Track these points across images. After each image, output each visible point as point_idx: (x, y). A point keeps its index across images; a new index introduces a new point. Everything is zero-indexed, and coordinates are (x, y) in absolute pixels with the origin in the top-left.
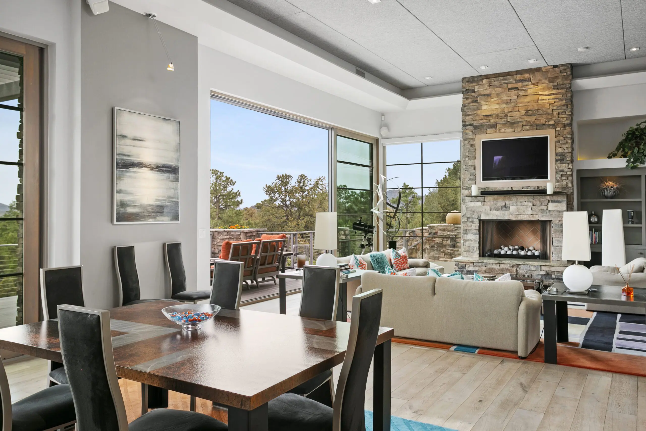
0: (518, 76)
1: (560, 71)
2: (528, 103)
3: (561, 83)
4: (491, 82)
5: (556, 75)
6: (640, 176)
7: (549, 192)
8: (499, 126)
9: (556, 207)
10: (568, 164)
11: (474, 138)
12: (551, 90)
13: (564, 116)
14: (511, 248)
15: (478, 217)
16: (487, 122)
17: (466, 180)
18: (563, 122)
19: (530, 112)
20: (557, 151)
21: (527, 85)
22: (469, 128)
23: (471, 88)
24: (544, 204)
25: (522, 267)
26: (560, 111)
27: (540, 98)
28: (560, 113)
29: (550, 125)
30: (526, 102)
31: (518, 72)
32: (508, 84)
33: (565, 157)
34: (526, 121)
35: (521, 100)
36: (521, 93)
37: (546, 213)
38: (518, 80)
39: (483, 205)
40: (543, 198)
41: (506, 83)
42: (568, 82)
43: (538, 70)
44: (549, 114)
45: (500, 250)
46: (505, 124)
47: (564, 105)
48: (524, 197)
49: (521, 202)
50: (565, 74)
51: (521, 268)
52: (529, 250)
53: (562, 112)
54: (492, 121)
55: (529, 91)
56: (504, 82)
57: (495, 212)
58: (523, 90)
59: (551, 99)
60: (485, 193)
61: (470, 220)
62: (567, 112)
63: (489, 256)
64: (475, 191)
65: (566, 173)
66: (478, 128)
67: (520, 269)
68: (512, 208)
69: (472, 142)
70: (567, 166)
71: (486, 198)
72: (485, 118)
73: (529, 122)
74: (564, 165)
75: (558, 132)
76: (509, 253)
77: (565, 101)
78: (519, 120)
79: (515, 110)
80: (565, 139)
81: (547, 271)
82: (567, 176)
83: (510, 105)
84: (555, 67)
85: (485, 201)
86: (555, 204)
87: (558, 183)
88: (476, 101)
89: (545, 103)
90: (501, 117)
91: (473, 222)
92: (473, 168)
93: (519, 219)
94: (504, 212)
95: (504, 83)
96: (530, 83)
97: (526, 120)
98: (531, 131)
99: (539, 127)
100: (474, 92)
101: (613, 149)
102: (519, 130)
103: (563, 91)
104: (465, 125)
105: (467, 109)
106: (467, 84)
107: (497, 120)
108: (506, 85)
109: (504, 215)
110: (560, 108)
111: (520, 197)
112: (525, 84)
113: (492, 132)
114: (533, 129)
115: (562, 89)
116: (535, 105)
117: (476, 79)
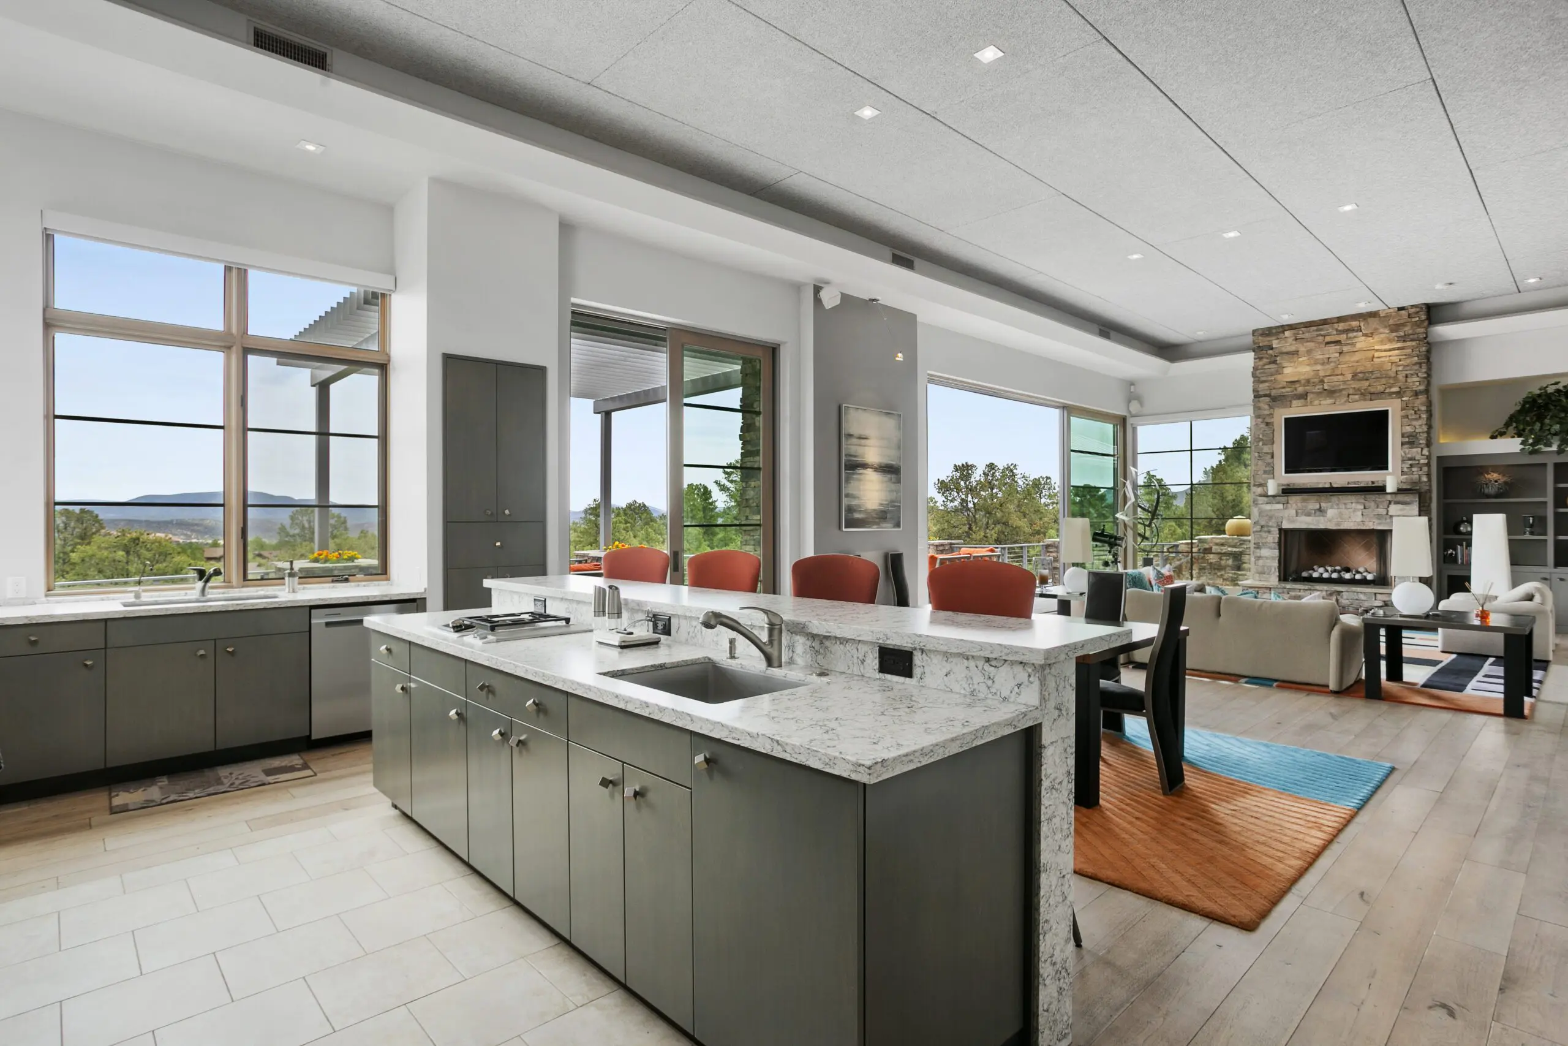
0: (1342, 324)
1: (1410, 314)
2: (1357, 362)
3: (1410, 332)
4: (1298, 334)
5: (1402, 322)
6: (1545, 465)
7: (1390, 489)
8: (1310, 396)
9: (1401, 510)
10: (1422, 448)
11: (1271, 414)
12: (1394, 342)
13: (1416, 379)
14: (1329, 569)
15: (1278, 525)
16: (1292, 391)
17: (1259, 473)
18: (1415, 389)
19: (1361, 375)
20: (1404, 431)
21: (1355, 337)
22: (1263, 400)
23: (1266, 343)
24: (1381, 507)
25: (1345, 595)
26: (1408, 372)
27: (1377, 354)
28: (1409, 376)
29: (1393, 393)
30: (1354, 362)
31: (1340, 319)
32: (1325, 336)
33: (1417, 438)
34: (1354, 388)
35: (1347, 358)
36: (1345, 349)
37: (1386, 519)
38: (1340, 331)
39: (1286, 508)
40: (1380, 498)
41: (1322, 336)
42: (1422, 330)
43: (1374, 315)
44: (1390, 377)
45: (1311, 572)
46: (1320, 393)
47: (1416, 364)
48: (1349, 497)
49: (1345, 504)
50: (1417, 319)
51: (1345, 597)
52: (1358, 572)
53: (1412, 375)
54: (1300, 390)
55: (1359, 346)
56: (1318, 333)
57: (1304, 518)
58: (1349, 344)
59: (1394, 356)
60: (1288, 491)
61: (1266, 529)
62: (1419, 374)
63: (1295, 580)
64: (1272, 488)
65: (1417, 462)
66: (1277, 400)
67: (1342, 597)
68: (1331, 513)
69: (1268, 420)
70: (1420, 451)
71: (1289, 498)
72: (1288, 386)
73: (1358, 389)
74: (1415, 450)
75: (1405, 403)
76: (1325, 575)
77: (1416, 358)
78: (1342, 387)
79: (1336, 373)
80: (1418, 412)
81: (1384, 601)
82: (1420, 466)
83: (1327, 367)
84: (1400, 309)
85: (1288, 503)
86: (1400, 506)
87: (1405, 477)
88: (1275, 362)
89: (1384, 361)
90: (1314, 383)
91: (1269, 532)
92: (1270, 456)
93: (1342, 527)
94: (1317, 518)
95: (1318, 336)
96: (1361, 333)
97: (1353, 386)
98: (1362, 402)
99: (1375, 396)
100: (1272, 349)
101: (1500, 424)
102: (1343, 401)
103: (1414, 343)
104: (1257, 396)
105: (1260, 373)
106: (1260, 338)
107: (1308, 388)
108: (1321, 338)
109: (1318, 522)
110: (1408, 368)
111: (1344, 497)
112: (1351, 335)
113: (1300, 405)
114: (1365, 400)
115: (1412, 340)
116: (1368, 365)
117: (1274, 331)
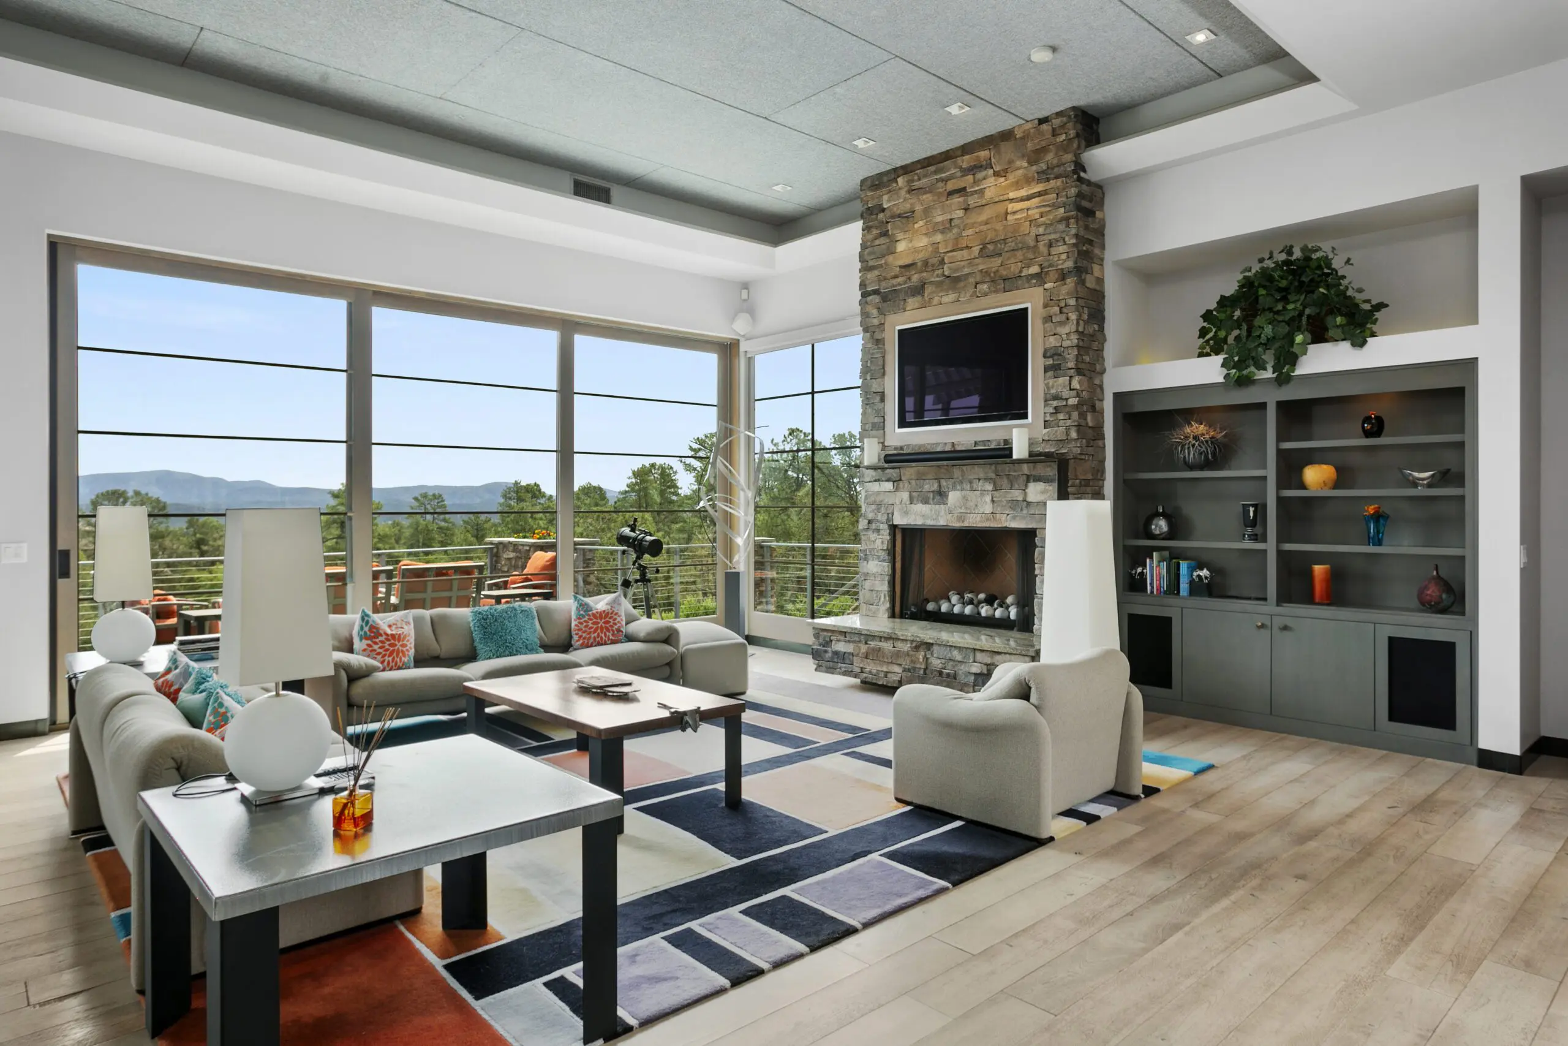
0: (967, 157)
1: (1054, 130)
2: (987, 223)
3: (1055, 161)
4: (913, 181)
5: (1044, 144)
6: (1263, 406)
7: (1020, 451)
8: (929, 289)
9: (1042, 492)
10: (1071, 377)
11: (881, 325)
12: (1033, 184)
13: (1062, 249)
14: (968, 596)
15: (888, 520)
16: (905, 283)
17: (867, 427)
18: (1060, 267)
19: (991, 247)
20: (1047, 345)
21: (983, 179)
22: (871, 300)
23: (876, 201)
24: (1016, 486)
26: (1052, 237)
27: (1011, 207)
28: (1053, 243)
29: (1033, 276)
30: (981, 224)
31: (966, 149)
32: (945, 180)
33: (1064, 358)
34: (981, 271)
35: (973, 218)
36: (972, 201)
37: (1022, 510)
38: (965, 169)
39: (896, 489)
40: (1015, 471)
41: (942, 181)
42: (1071, 157)
43: (1006, 136)
44: (1028, 248)
45: (942, 602)
46: (940, 282)
47: (1060, 221)
48: (976, 468)
49: (970, 482)
50: (1063, 137)
52: (1003, 605)
53: (1057, 241)
54: (916, 279)
55: (989, 194)
56: (938, 177)
57: (920, 508)
58: (976, 192)
59: (1033, 208)
60: (894, 459)
61: (873, 526)
62: (1067, 239)
63: (914, 617)
64: (870, 453)
65: (1064, 403)
66: (888, 299)
67: (932, 654)
68: (954, 497)
69: (878, 336)
70: (1068, 383)
71: (902, 471)
72: (901, 273)
73: (986, 272)
74: (1061, 380)
75: (1048, 294)
76: (957, 609)
77: (1062, 210)
78: (966, 271)
79: (959, 246)
80: (1064, 310)
82: (1068, 409)
83: (950, 235)
84: (1042, 121)
85: (900, 480)
86: (1036, 486)
87: (1047, 430)
88: (885, 234)
89: (1021, 219)
90: (932, 265)
91: (878, 530)
92: (878, 399)
93: (966, 524)
94: (937, 506)
95: (938, 180)
96: (991, 172)
97: (981, 267)
98: (994, 295)
99: (1007, 283)
100: (883, 210)
102: (968, 295)
103: (1059, 182)
104: (865, 294)
105: (869, 254)
106: (870, 194)
107: (925, 274)
108: (940, 184)
109: (938, 513)
110: (1051, 229)
111: (969, 468)
112: (980, 175)
113: (917, 305)
114: (996, 291)
115: (1057, 178)
116: (999, 226)
117: (885, 179)
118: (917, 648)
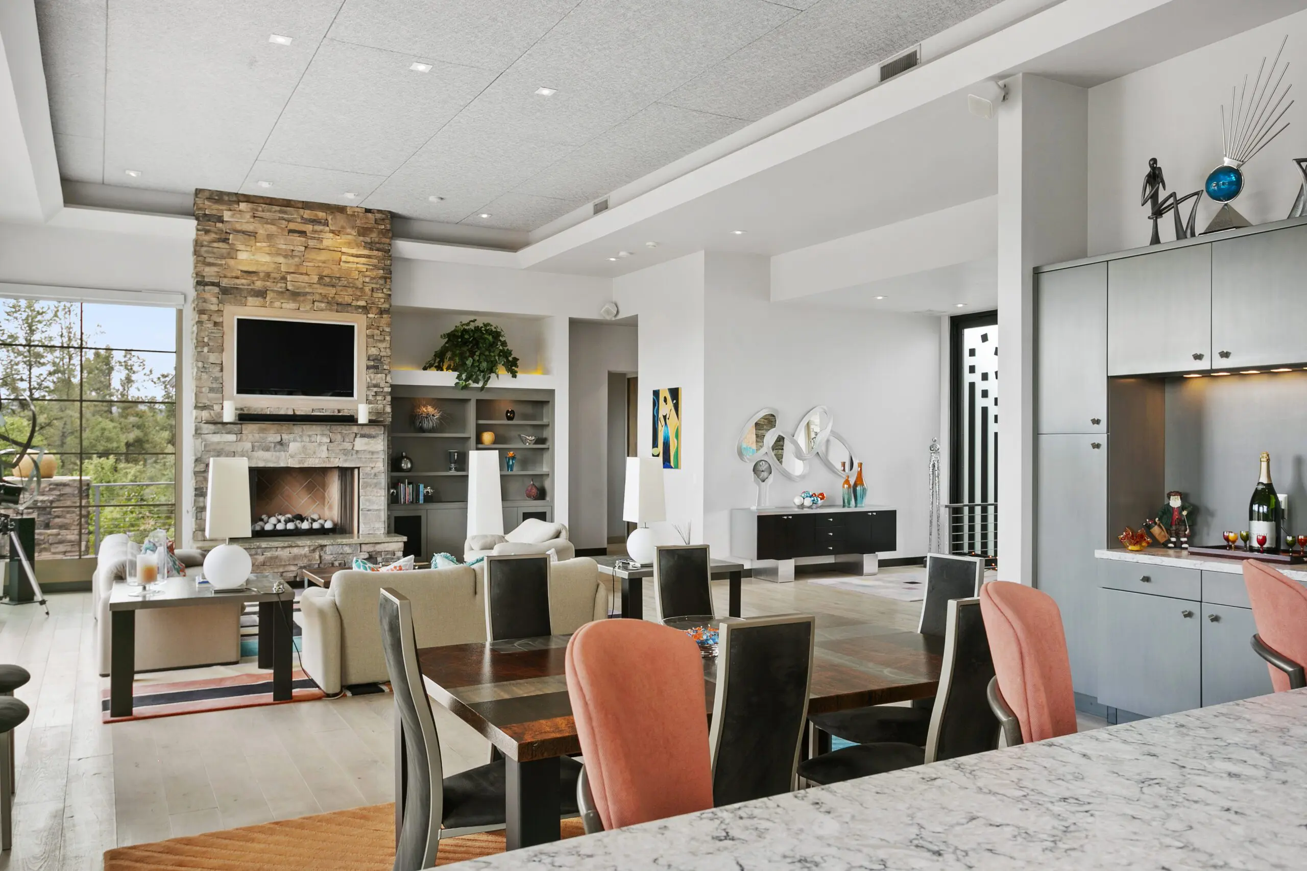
0: (308, 212)
1: (376, 220)
2: (324, 262)
3: (377, 240)
4: (257, 210)
5: (369, 226)
6: (469, 401)
7: (363, 418)
8: (270, 295)
9: (366, 444)
10: (386, 375)
11: (219, 311)
12: (361, 248)
13: (380, 295)
14: (282, 518)
16: (249, 285)
17: (204, 390)
18: (380, 306)
19: (327, 280)
20: (370, 353)
21: (321, 232)
22: (210, 290)
23: (214, 212)
24: (347, 440)
26: (374, 286)
27: (344, 258)
28: (375, 290)
29: (359, 307)
30: (320, 261)
31: (307, 205)
32: (289, 221)
33: (382, 363)
34: (321, 294)
35: (312, 255)
36: (311, 243)
37: (352, 455)
38: (306, 219)
39: (240, 440)
40: (346, 430)
41: (286, 220)
42: (388, 241)
43: (341, 209)
44: (357, 288)
45: (261, 523)
46: (282, 292)
47: (381, 278)
48: (314, 426)
49: (310, 436)
50: (383, 227)
52: (314, 520)
53: (377, 289)
54: (259, 284)
55: (325, 243)
56: (281, 215)
57: (261, 454)
58: (314, 238)
59: (361, 264)
60: (245, 417)
62: (384, 290)
64: (229, 415)
65: (382, 390)
66: (227, 292)
68: (294, 447)
69: (216, 319)
70: (384, 378)
71: (244, 426)
72: (243, 276)
73: (325, 296)
74: (379, 375)
75: (371, 321)
76: (280, 527)
77: (382, 272)
78: (307, 290)
79: (300, 271)
80: (383, 334)
81: (368, 552)
82: (383, 394)
83: (291, 261)
84: (368, 211)
85: (241, 433)
86: (366, 440)
87: (372, 406)
88: (225, 240)
89: (352, 268)
90: (275, 278)
92: (218, 368)
93: (306, 465)
94: (278, 453)
95: (280, 218)
96: (327, 229)
97: (320, 291)
98: (328, 312)
99: (342, 307)
100: (222, 222)
101: (430, 357)
102: (308, 308)
103: (380, 254)
104: (201, 283)
105: (207, 252)
106: (206, 202)
107: (268, 284)
108: (284, 222)
109: (278, 458)
110: (374, 281)
111: (308, 426)
112: (319, 228)
113: (257, 303)
114: (331, 310)
115: (378, 250)
116: (335, 268)
117: (226, 198)
118: (314, 551)
